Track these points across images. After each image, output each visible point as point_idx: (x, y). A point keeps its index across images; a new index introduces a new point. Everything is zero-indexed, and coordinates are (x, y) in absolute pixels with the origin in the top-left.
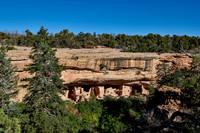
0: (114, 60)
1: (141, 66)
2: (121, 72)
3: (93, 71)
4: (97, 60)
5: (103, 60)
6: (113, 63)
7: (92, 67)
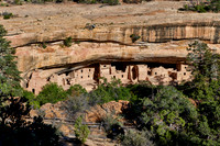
0: (155, 27)
1: (206, 36)
2: (171, 44)
3: (122, 44)
4: (125, 29)
5: (136, 28)
6: (153, 33)
7: (119, 39)
